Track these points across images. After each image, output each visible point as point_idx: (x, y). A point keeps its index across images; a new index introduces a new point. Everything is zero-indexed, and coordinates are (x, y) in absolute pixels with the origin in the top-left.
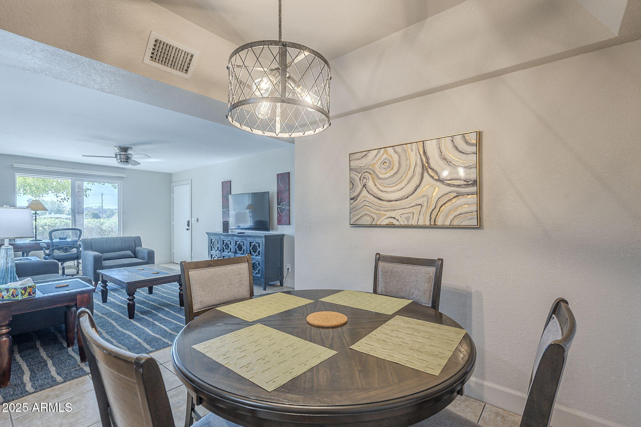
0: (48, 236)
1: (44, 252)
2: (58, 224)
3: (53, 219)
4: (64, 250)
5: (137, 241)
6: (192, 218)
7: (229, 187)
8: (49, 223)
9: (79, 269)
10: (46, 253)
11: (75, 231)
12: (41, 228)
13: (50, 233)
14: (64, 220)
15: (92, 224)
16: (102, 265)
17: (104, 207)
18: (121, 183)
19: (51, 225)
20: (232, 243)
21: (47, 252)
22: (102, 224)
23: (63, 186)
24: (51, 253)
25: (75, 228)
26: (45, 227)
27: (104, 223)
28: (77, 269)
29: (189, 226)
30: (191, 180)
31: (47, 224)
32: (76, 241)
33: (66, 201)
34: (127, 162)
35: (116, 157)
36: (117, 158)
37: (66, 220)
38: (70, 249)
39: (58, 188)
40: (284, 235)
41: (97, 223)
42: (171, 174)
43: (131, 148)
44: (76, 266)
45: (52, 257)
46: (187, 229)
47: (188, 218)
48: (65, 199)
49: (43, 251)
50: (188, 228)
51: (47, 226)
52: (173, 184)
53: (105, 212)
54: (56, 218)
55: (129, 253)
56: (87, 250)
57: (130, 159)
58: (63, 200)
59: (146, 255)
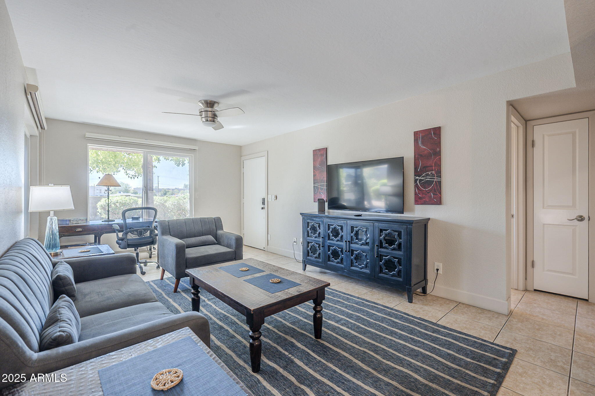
0: (121, 215)
1: (117, 235)
2: (128, 201)
3: (123, 197)
4: (138, 233)
5: (217, 223)
6: (268, 195)
7: (325, 156)
8: (120, 200)
9: (152, 253)
10: (118, 237)
11: (147, 210)
12: (113, 205)
13: (124, 214)
14: (133, 198)
15: (157, 202)
16: (185, 257)
17: (160, 188)
18: (192, 156)
19: (122, 202)
20: (344, 229)
21: (120, 235)
22: (166, 202)
23: (134, 162)
24: (124, 237)
25: (147, 206)
26: (117, 204)
27: (167, 200)
28: (150, 253)
29: (264, 205)
30: (268, 151)
31: (119, 201)
32: (151, 223)
33: (137, 177)
34: (214, 121)
35: (201, 115)
36: (202, 117)
37: (134, 198)
38: (145, 232)
39: (129, 164)
40: (429, 219)
41: (162, 201)
42: (240, 147)
43: (218, 103)
44: (149, 250)
45: (125, 242)
46: (263, 208)
47: (264, 195)
48: (136, 176)
49: (116, 233)
50: (263, 206)
51: (118, 204)
52: (243, 158)
53: (160, 191)
54: (126, 196)
55: (210, 238)
56: (166, 235)
57: (217, 118)
58: (133, 176)
59: (233, 243)
